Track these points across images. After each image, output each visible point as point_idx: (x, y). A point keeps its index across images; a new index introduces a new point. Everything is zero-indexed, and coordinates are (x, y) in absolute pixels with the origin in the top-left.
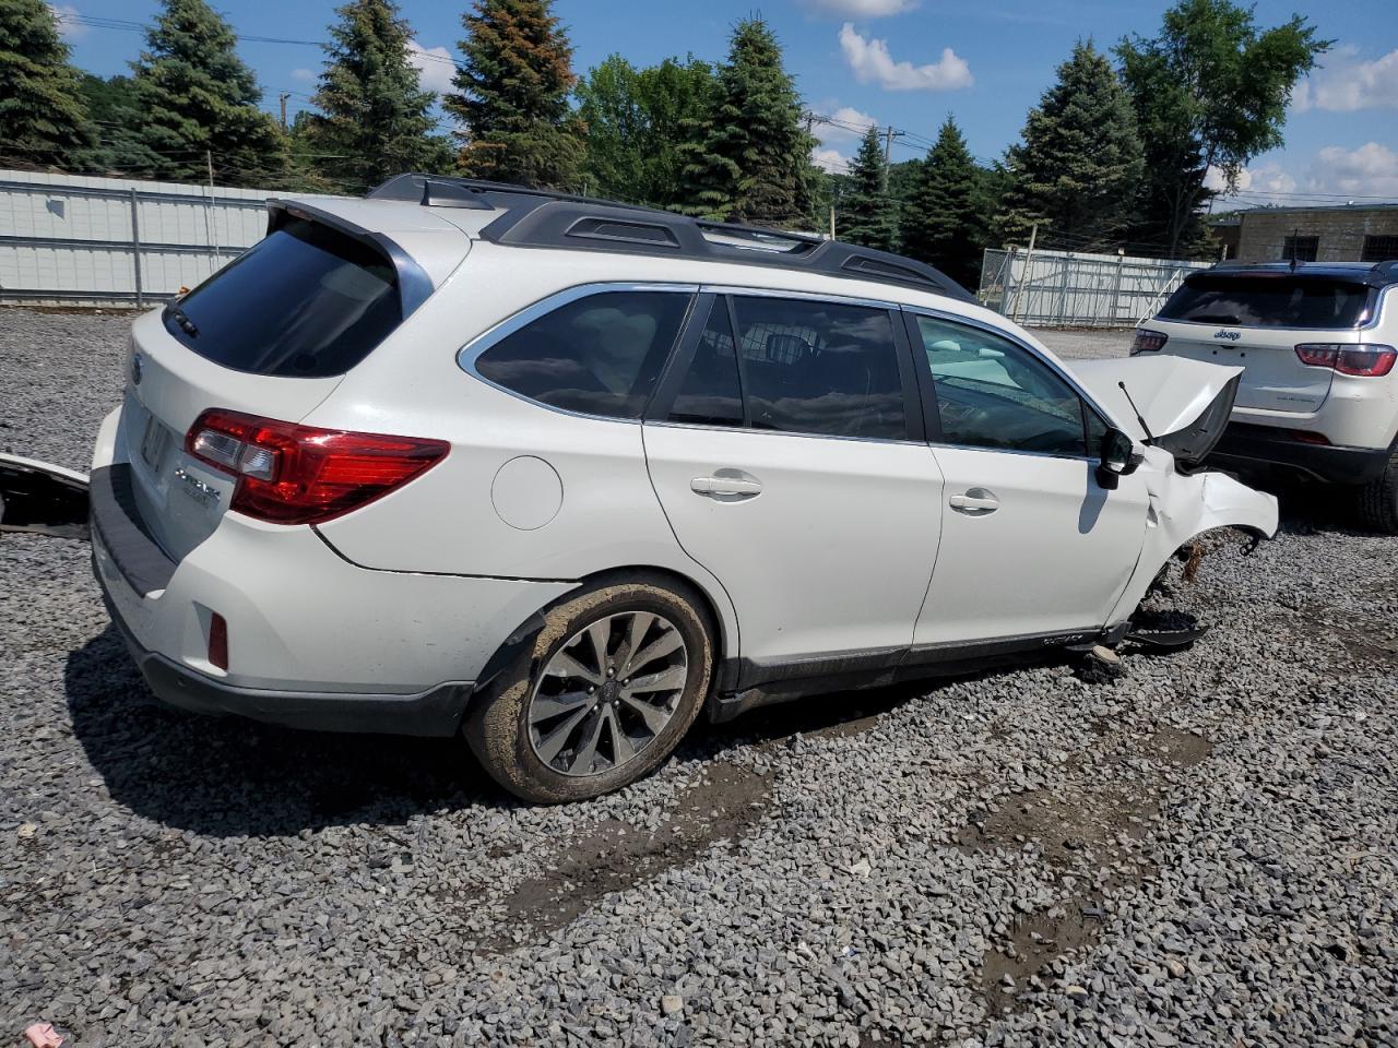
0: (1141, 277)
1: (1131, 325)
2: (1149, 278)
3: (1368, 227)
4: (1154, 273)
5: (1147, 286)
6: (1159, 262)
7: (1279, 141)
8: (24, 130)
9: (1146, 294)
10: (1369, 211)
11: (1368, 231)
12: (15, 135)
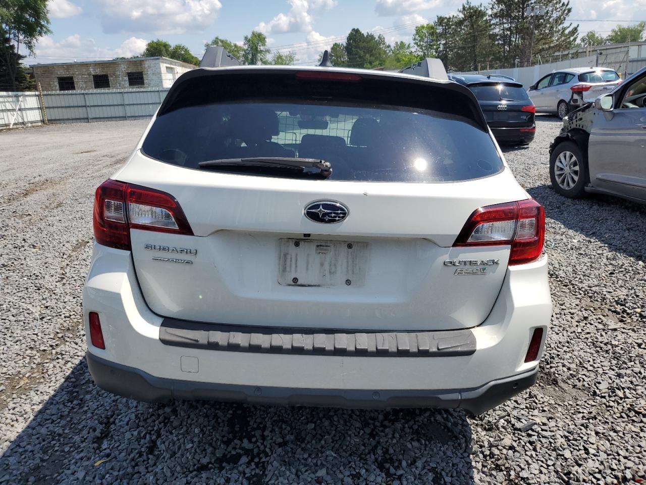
0: (4, 102)
1: (8, 127)
2: (9, 102)
3: (92, 71)
4: (11, 99)
5: (9, 106)
6: (10, 93)
7: (48, 31)
9: (9, 110)
10: (91, 64)
11: (93, 73)
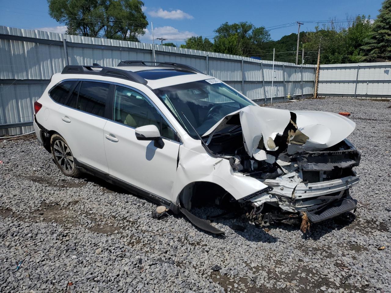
8: (385, 51)
12: (382, 52)
